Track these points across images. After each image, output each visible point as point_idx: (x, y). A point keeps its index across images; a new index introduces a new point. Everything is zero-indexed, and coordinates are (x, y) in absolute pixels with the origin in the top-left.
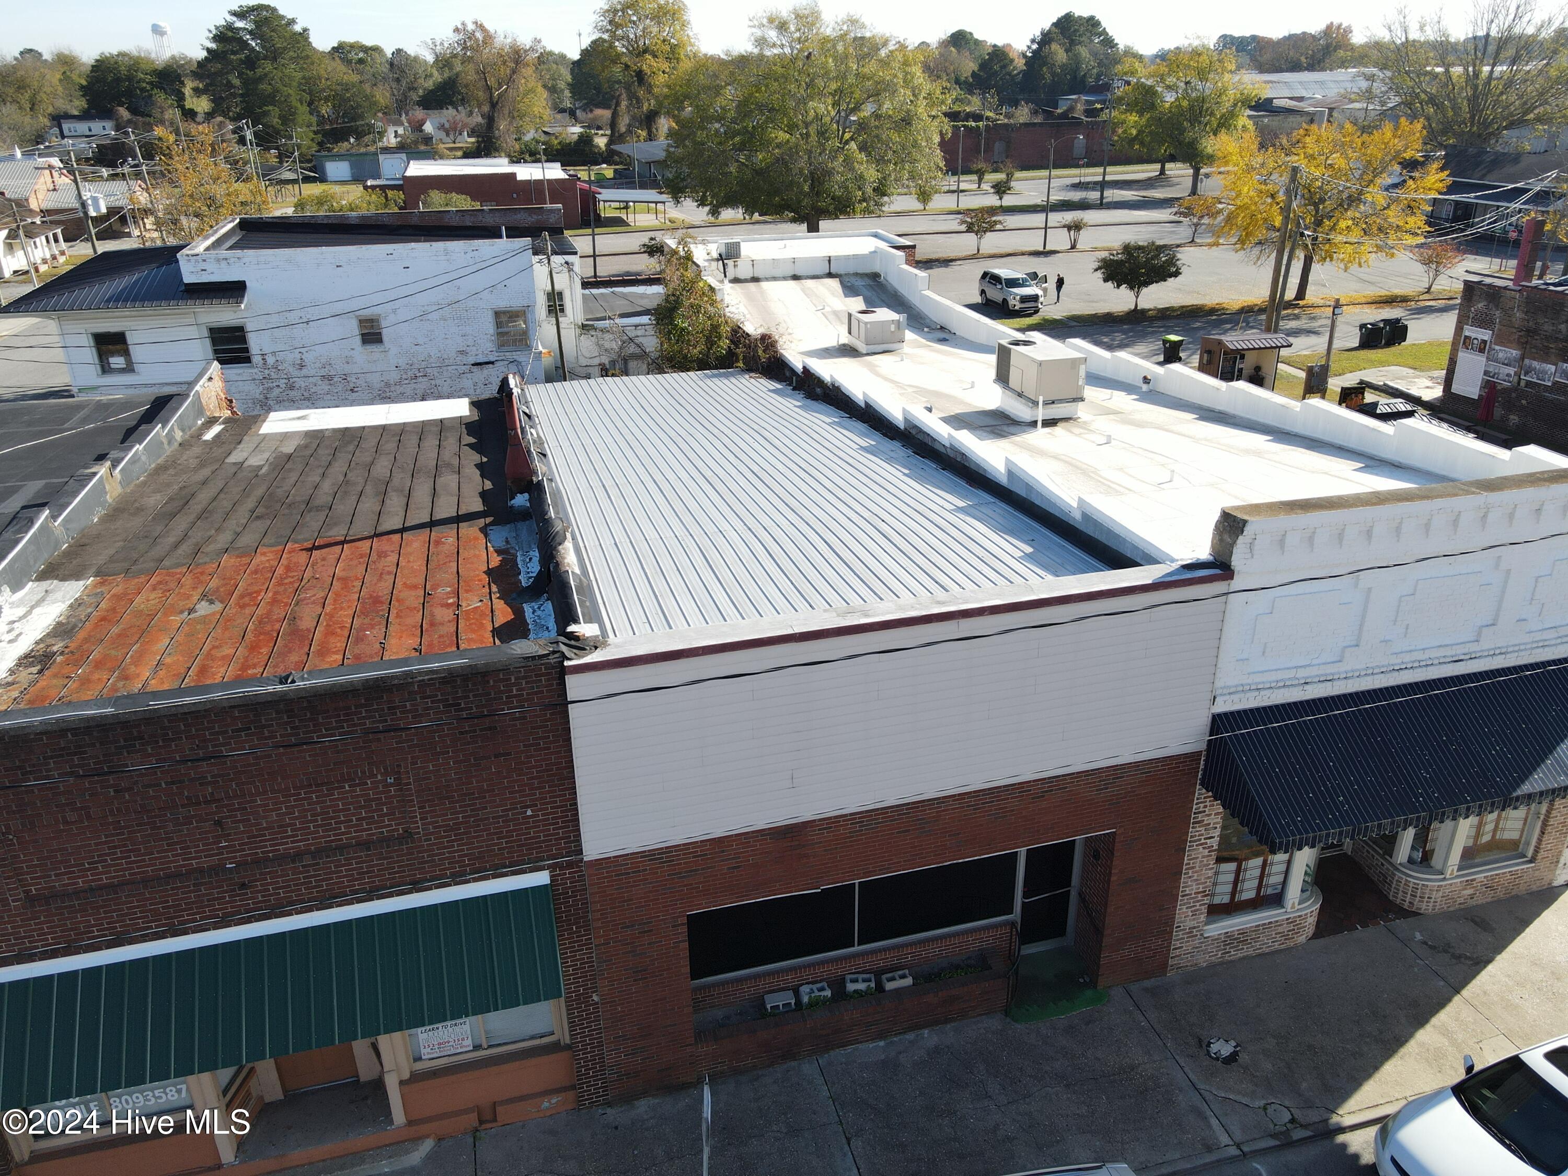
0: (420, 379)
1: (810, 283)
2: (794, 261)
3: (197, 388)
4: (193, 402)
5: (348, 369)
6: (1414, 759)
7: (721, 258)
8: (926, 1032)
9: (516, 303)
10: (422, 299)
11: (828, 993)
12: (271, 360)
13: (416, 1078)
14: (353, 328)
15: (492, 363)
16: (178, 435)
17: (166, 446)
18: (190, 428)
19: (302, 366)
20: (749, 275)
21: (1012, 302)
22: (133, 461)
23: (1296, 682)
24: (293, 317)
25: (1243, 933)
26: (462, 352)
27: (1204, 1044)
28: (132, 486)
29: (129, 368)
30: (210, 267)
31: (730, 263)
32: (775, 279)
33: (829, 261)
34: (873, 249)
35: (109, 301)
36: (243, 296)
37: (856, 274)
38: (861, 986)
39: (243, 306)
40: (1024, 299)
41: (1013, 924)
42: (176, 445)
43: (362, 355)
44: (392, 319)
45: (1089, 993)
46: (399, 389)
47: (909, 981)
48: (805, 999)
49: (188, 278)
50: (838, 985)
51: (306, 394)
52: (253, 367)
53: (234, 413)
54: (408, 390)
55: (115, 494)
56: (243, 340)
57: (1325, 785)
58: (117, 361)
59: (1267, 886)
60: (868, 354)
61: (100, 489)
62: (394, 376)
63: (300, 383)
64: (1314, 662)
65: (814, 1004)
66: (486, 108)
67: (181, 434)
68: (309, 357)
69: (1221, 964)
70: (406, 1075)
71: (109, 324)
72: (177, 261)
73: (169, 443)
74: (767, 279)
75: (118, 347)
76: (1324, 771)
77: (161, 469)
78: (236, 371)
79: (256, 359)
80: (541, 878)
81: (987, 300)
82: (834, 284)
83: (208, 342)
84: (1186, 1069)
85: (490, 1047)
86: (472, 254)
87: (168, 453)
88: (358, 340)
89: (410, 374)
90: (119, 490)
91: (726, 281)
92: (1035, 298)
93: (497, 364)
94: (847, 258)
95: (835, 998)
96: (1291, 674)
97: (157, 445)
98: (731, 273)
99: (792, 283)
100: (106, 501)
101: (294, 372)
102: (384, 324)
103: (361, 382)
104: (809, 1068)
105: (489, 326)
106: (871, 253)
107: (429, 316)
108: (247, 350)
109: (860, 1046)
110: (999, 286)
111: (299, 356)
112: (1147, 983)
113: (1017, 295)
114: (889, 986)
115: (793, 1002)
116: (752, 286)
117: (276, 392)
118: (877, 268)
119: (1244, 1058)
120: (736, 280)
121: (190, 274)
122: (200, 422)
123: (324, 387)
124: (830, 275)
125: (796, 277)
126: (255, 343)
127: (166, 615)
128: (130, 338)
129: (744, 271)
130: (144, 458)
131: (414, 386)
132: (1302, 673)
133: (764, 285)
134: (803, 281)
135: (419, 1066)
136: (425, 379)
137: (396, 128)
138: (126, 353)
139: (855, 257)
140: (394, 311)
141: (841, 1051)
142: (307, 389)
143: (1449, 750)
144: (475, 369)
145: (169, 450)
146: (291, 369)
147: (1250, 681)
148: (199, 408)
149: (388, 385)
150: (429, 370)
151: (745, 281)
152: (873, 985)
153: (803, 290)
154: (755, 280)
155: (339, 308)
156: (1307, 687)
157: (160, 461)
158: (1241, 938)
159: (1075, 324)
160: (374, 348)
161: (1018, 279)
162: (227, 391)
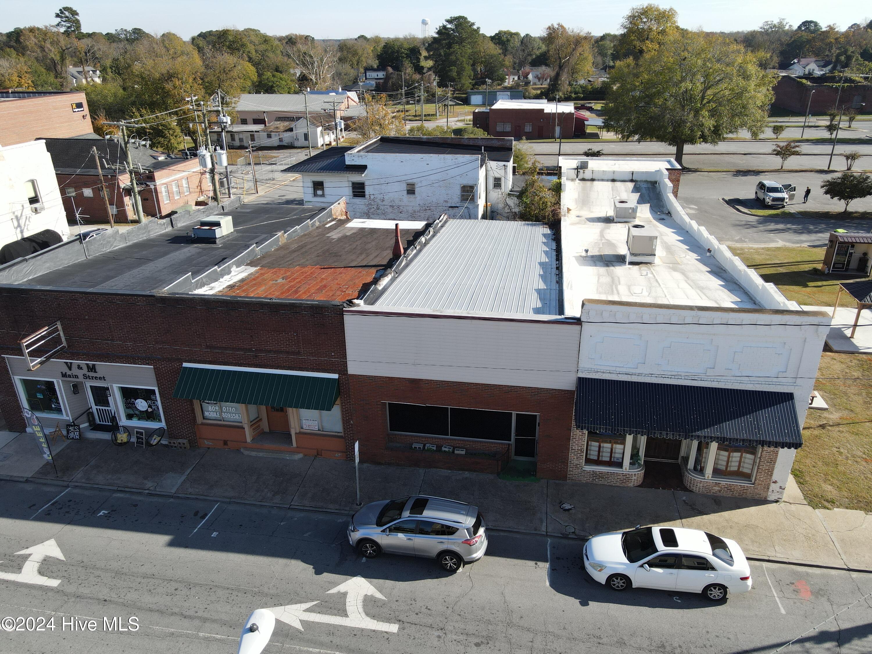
0: (427, 211)
1: (618, 184)
2: (614, 172)
3: (332, 207)
4: (328, 212)
5: (401, 203)
6: (654, 411)
7: (577, 169)
8: (467, 472)
9: (470, 183)
10: (433, 177)
11: (435, 448)
12: (372, 197)
13: (300, 433)
14: (404, 187)
15: (457, 207)
16: (317, 224)
17: (310, 228)
18: (323, 222)
19: (383, 201)
20: (590, 178)
21: (767, 200)
22: (294, 232)
23: (615, 372)
24: (382, 181)
25: (601, 473)
26: (446, 201)
27: (561, 503)
28: (291, 240)
29: (323, 195)
30: (356, 159)
31: (581, 171)
32: (603, 180)
33: (633, 174)
34: (658, 169)
35: (319, 170)
36: (364, 171)
37: (646, 182)
38: (447, 450)
39: (363, 175)
40: (775, 199)
41: (509, 444)
42: (315, 227)
43: (406, 198)
44: (419, 185)
45: (533, 478)
46: (419, 214)
47: (463, 452)
48: (426, 448)
49: (347, 163)
50: (439, 447)
51: (383, 212)
52: (365, 199)
53: (347, 217)
54: (422, 215)
55: (283, 242)
56: (364, 188)
57: (609, 411)
58: (319, 192)
59: (614, 457)
60: (616, 223)
61: (278, 239)
62: (417, 208)
63: (382, 207)
64: (625, 366)
65: (429, 450)
66: (557, 69)
67: (319, 223)
68: (386, 197)
69: (592, 484)
70: (298, 431)
71: (318, 178)
72: (344, 156)
73: (312, 226)
74: (598, 180)
75: (320, 187)
76: (612, 406)
77: (305, 235)
78: (358, 200)
79: (367, 196)
80: (335, 376)
81: (758, 198)
82: (631, 185)
83: (351, 188)
84: (548, 508)
85: (323, 431)
86: (454, 160)
87: (310, 230)
88: (406, 192)
89: (424, 208)
90: (285, 241)
91: (577, 179)
92: (783, 199)
93: (459, 208)
94: (643, 173)
95: (436, 451)
96: (614, 369)
97: (307, 226)
98: (581, 176)
99: (610, 183)
100: (278, 244)
101: (381, 203)
102: (416, 186)
103: (404, 209)
104: (421, 471)
105: (457, 192)
106: (656, 171)
107: (435, 185)
108: (364, 192)
109: (443, 470)
110: (763, 191)
111: (383, 196)
112: (557, 482)
113: (770, 196)
114: (456, 452)
115: (422, 447)
116: (589, 183)
117: (373, 209)
118: (657, 179)
119: (573, 511)
120: (583, 180)
121: (348, 162)
122: (329, 220)
123: (390, 210)
124: (632, 181)
125: (613, 180)
126: (368, 190)
127: (269, 281)
128: (325, 185)
129: (587, 174)
130: (299, 231)
131: (424, 213)
132: (618, 370)
133: (595, 183)
134: (616, 183)
135: (302, 430)
136: (430, 211)
137: (513, 77)
138: (323, 189)
139: (647, 173)
140: (421, 182)
141: (435, 469)
142: (384, 210)
143: (672, 411)
144: (450, 209)
145: (311, 229)
146: (379, 201)
147: (595, 367)
148: (330, 214)
149: (415, 212)
150: (432, 208)
151: (588, 180)
152: (451, 450)
153: (612, 187)
154: (593, 180)
155: (399, 179)
156: (619, 375)
157: (306, 233)
158: (601, 475)
159: (800, 216)
160: (412, 196)
161: (778, 188)
162: (347, 208)
